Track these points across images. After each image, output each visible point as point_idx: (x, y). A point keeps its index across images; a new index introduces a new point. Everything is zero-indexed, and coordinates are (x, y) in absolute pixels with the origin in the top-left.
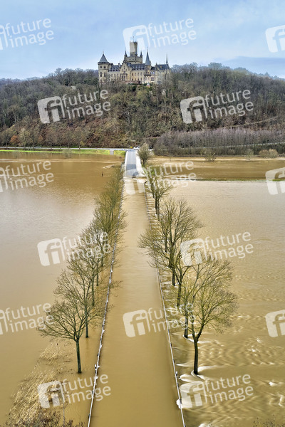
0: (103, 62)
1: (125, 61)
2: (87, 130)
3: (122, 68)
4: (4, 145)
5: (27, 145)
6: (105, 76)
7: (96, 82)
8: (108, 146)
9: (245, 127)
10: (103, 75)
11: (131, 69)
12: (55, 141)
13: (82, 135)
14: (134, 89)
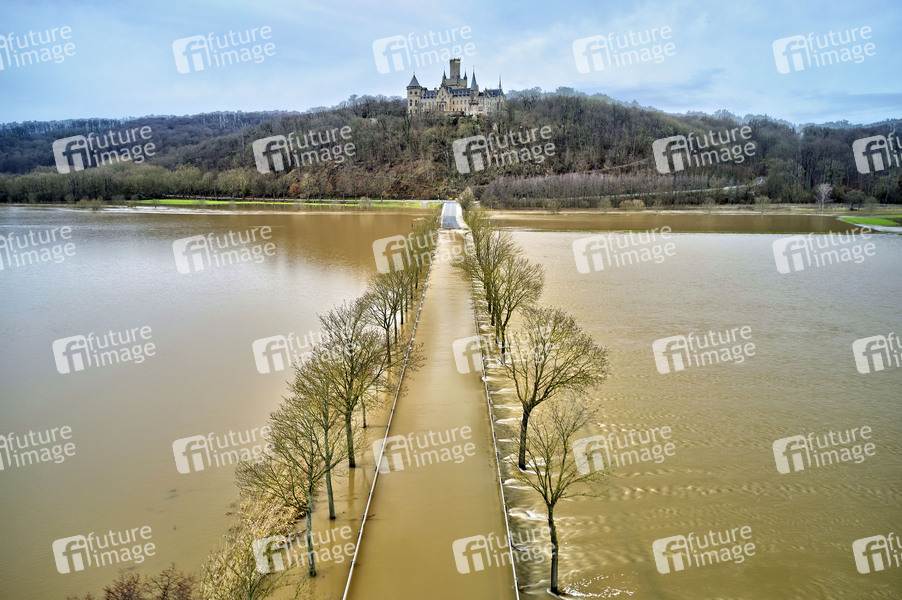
0: (414, 86)
1: (443, 85)
2: (392, 177)
3: (440, 94)
4: (281, 196)
5: (310, 197)
6: (416, 105)
7: (403, 113)
8: (419, 197)
9: (604, 173)
10: (414, 104)
11: (451, 95)
12: (349, 191)
13: (386, 183)
14: (455, 122)
